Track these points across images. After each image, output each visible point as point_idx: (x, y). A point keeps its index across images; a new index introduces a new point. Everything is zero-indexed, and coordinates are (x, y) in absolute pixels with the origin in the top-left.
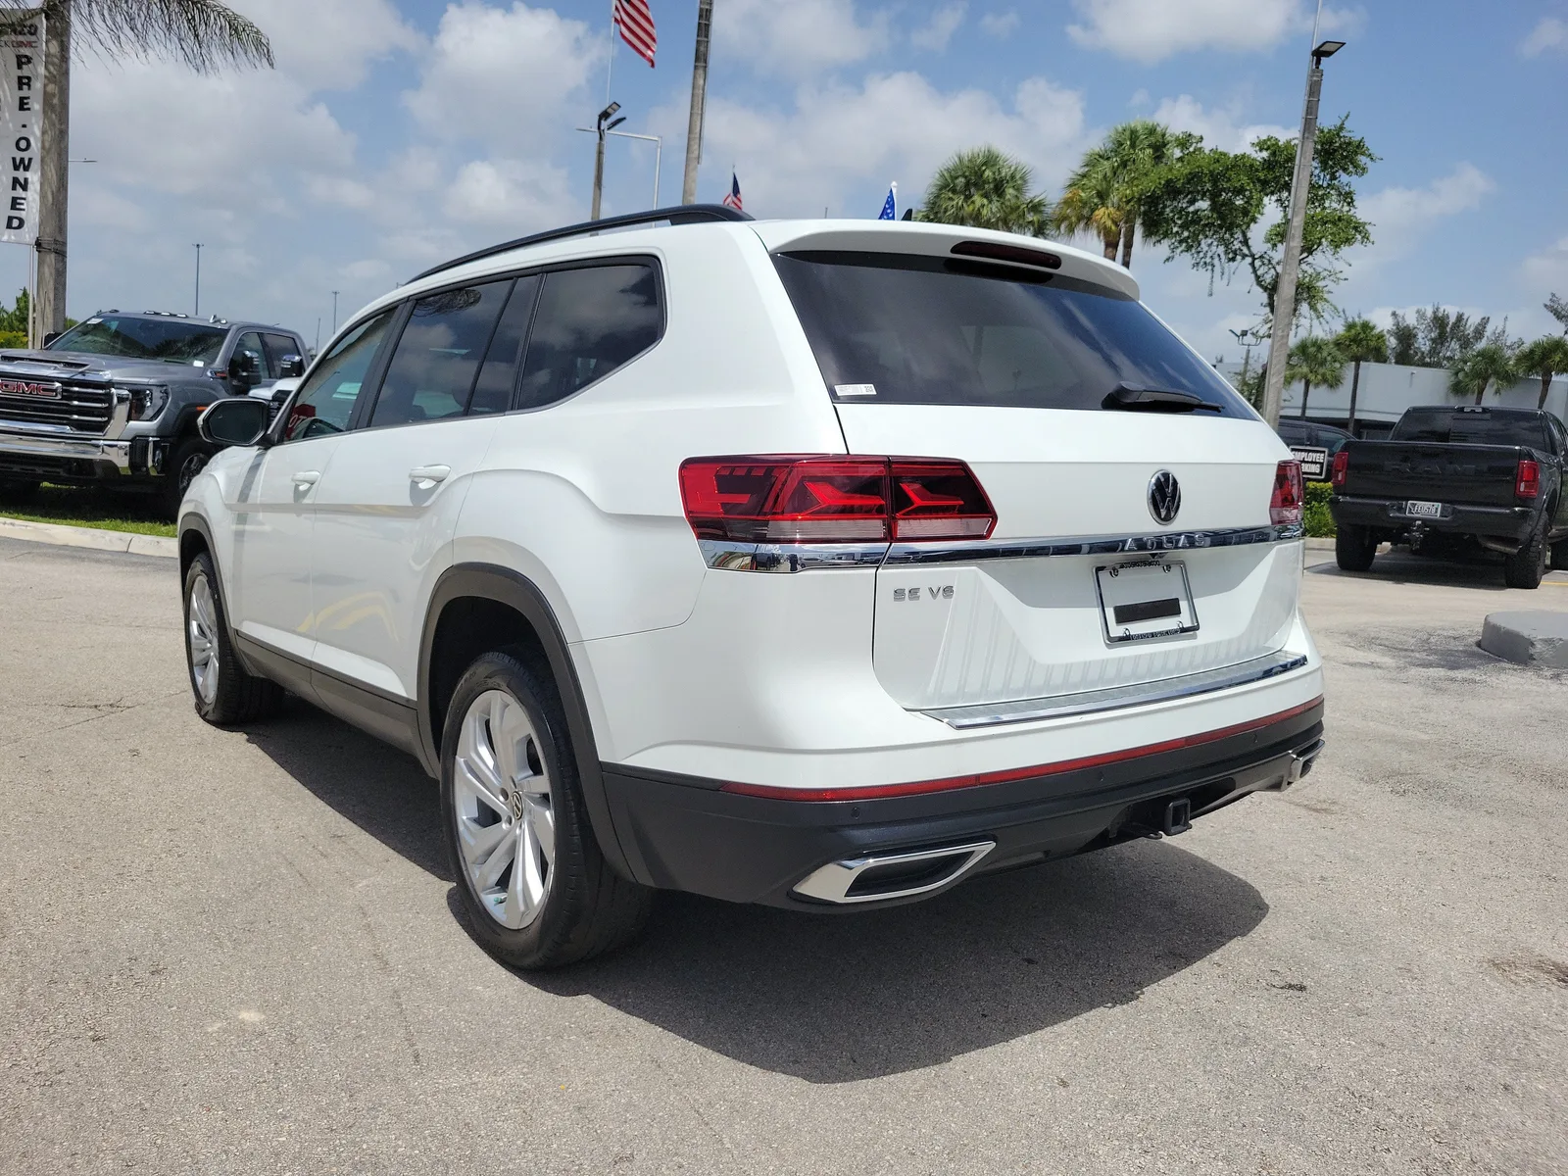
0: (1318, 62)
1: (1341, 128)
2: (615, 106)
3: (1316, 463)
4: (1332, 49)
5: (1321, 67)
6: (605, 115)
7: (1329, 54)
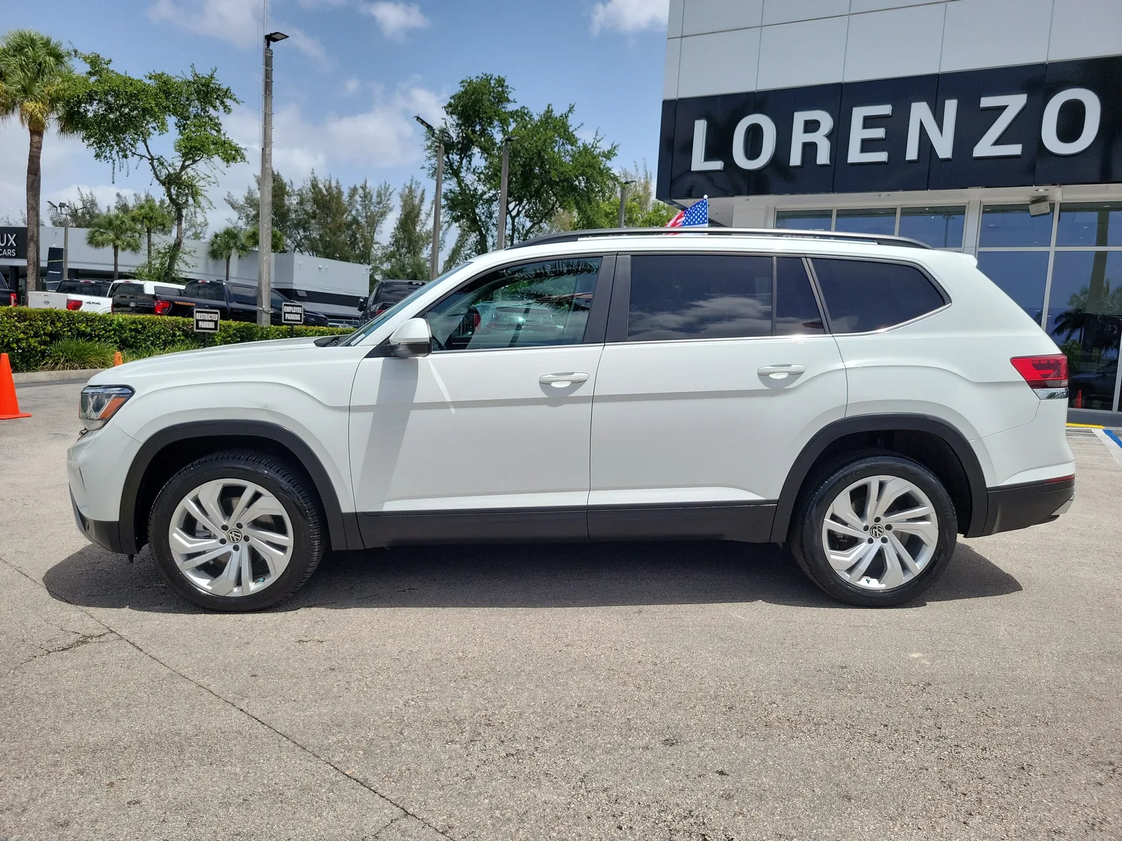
0: (268, 44)
1: (212, 77)
3: (298, 314)
4: (278, 38)
5: (270, 47)
7: (275, 40)
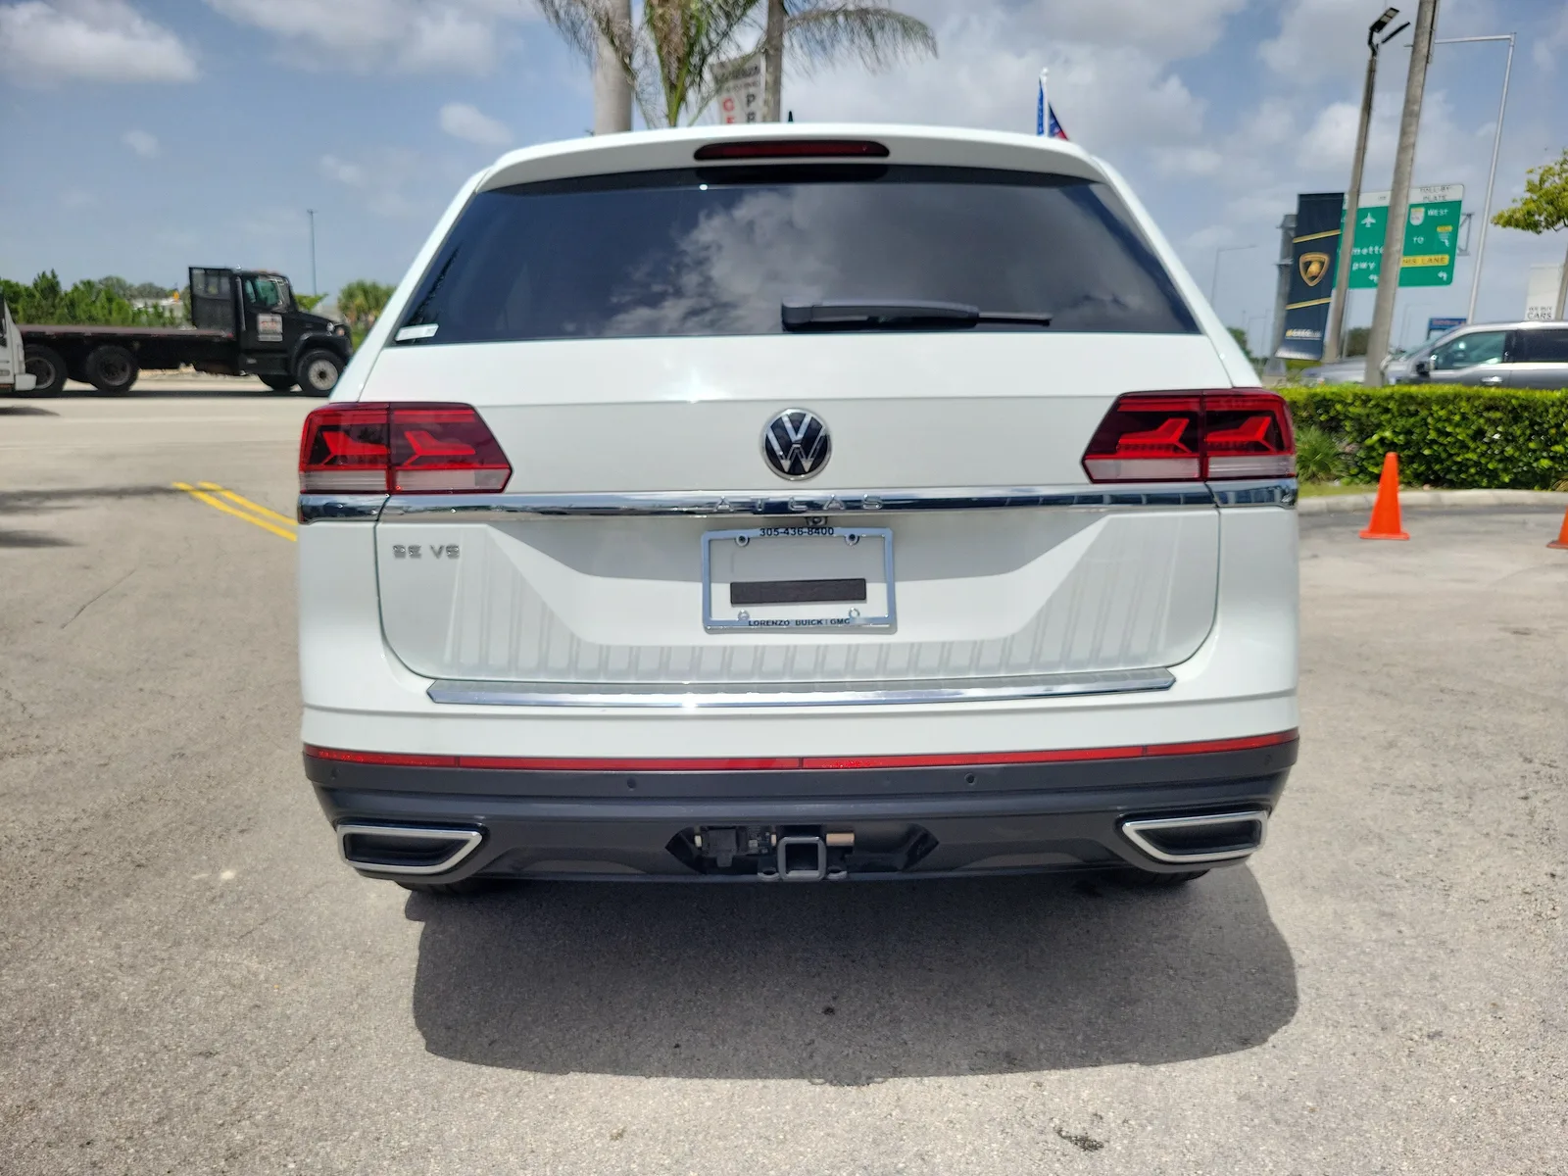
2: (1391, 13)
6: (1379, 26)
